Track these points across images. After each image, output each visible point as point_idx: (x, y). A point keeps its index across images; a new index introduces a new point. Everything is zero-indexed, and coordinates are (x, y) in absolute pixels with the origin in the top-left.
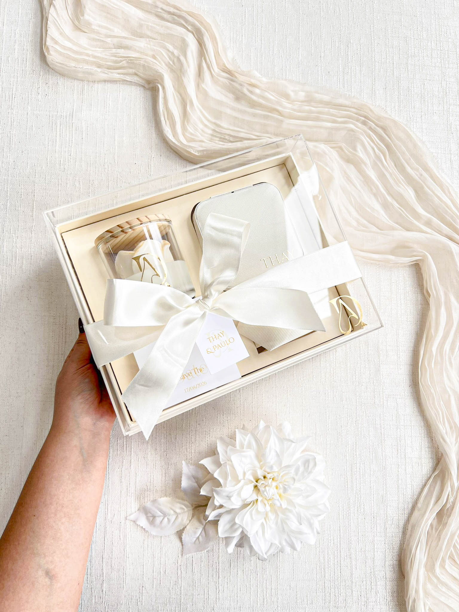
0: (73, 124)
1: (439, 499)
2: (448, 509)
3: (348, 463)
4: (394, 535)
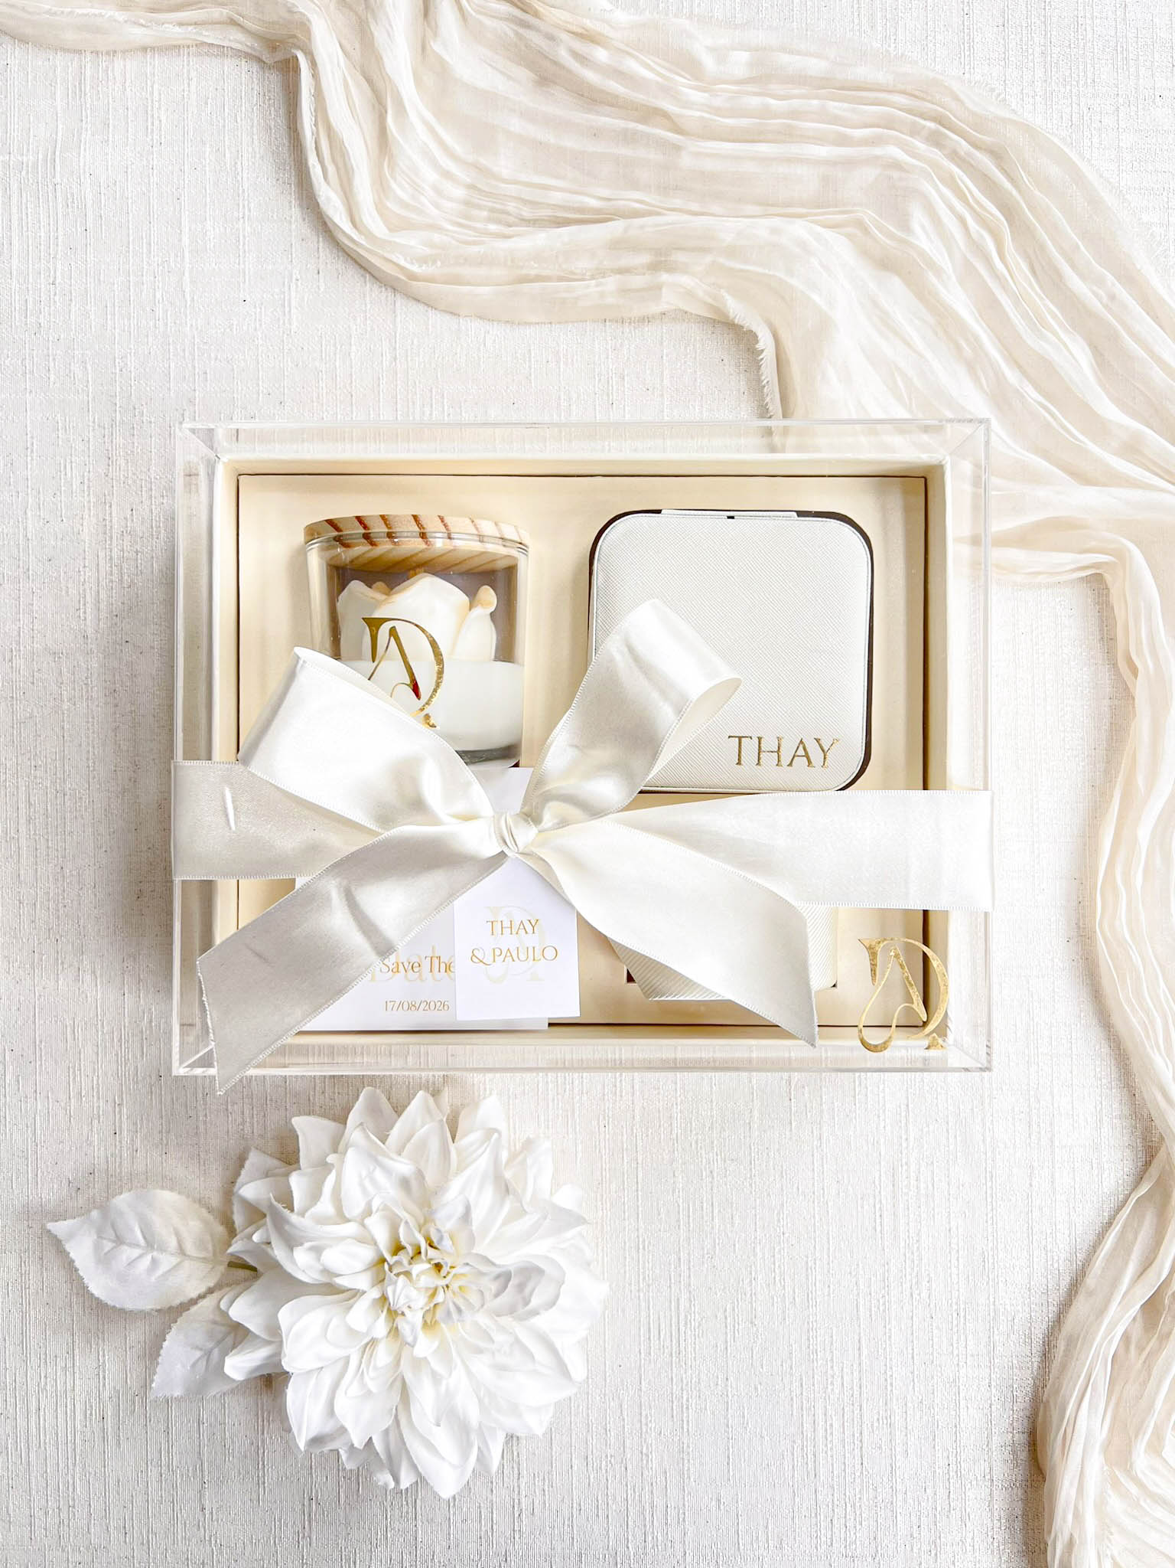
0: (58, 187)
1: (1150, 1265)
4: (1015, 1362)
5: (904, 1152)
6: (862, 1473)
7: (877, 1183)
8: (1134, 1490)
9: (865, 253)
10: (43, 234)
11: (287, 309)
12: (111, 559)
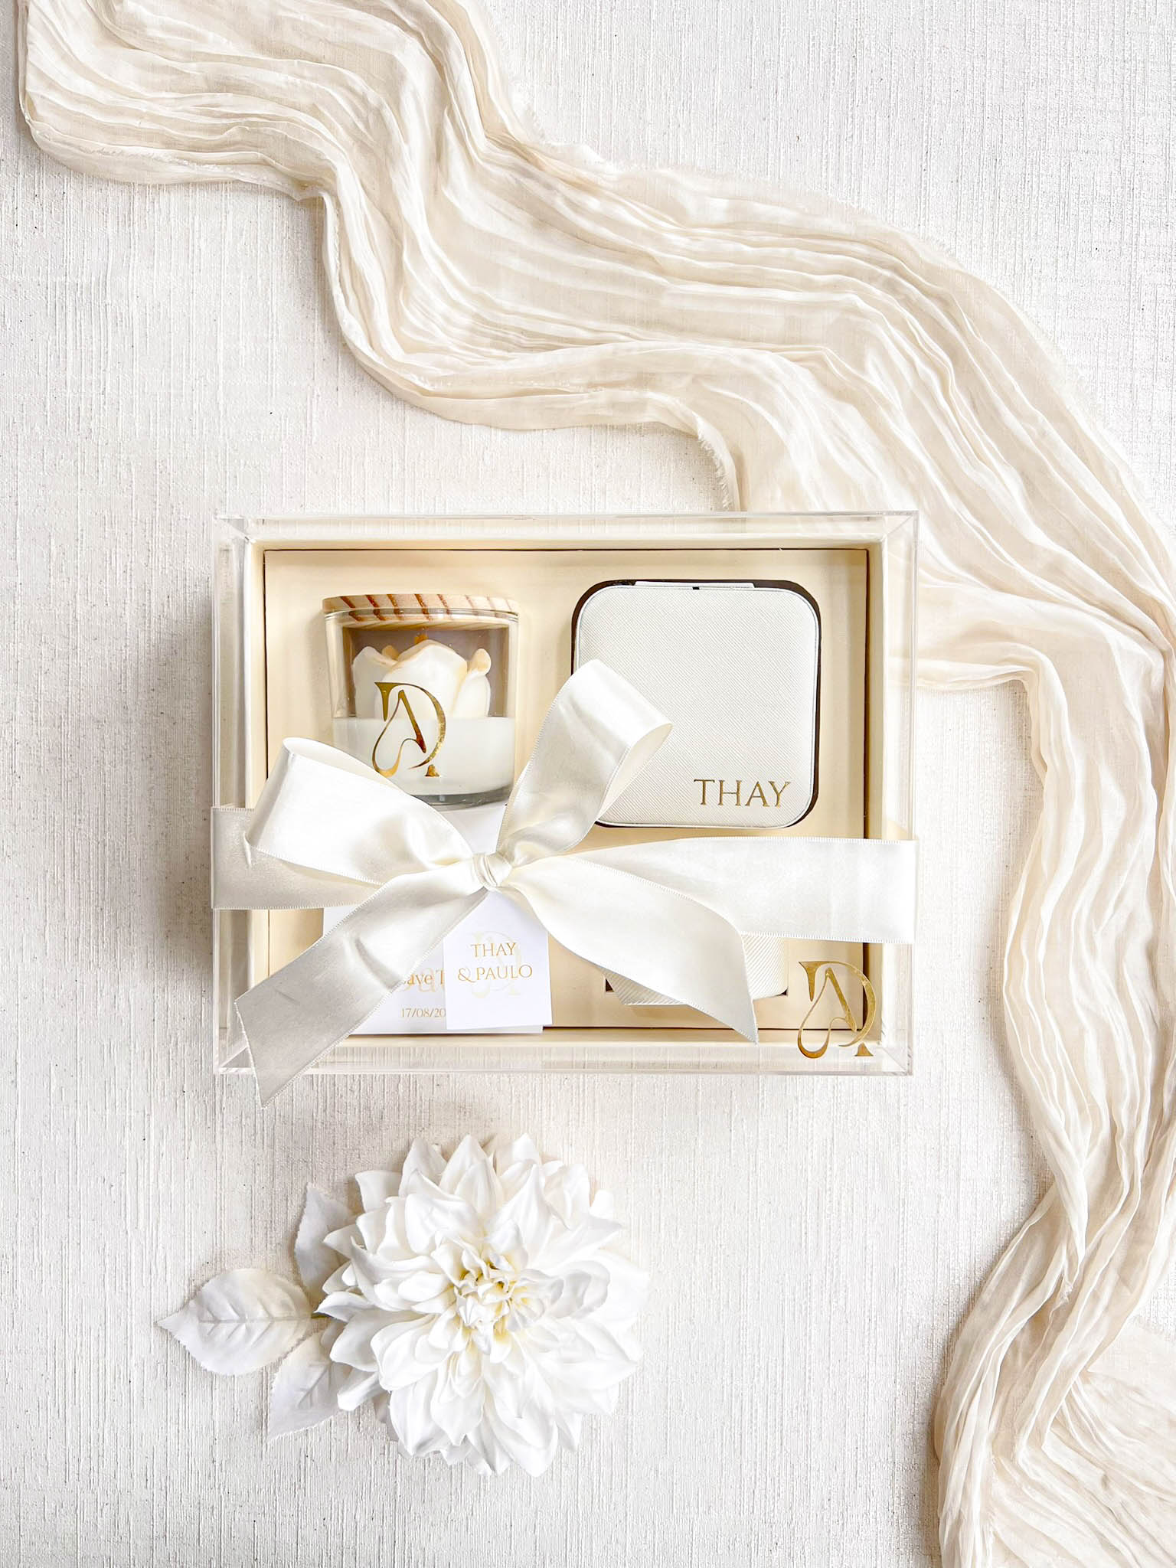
0: (109, 307)
1: (1037, 1285)
2: (1058, 1311)
3: (809, 1188)
4: (918, 1362)
5: (828, 1180)
6: (781, 1452)
7: (804, 1204)
8: (1017, 1477)
9: (824, 384)
10: (94, 349)
11: (309, 422)
12: (150, 640)
